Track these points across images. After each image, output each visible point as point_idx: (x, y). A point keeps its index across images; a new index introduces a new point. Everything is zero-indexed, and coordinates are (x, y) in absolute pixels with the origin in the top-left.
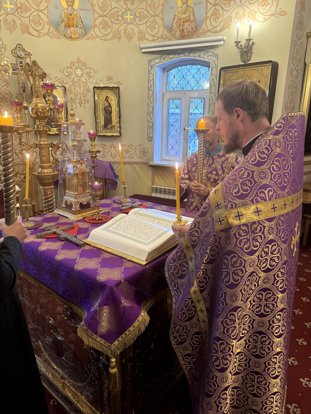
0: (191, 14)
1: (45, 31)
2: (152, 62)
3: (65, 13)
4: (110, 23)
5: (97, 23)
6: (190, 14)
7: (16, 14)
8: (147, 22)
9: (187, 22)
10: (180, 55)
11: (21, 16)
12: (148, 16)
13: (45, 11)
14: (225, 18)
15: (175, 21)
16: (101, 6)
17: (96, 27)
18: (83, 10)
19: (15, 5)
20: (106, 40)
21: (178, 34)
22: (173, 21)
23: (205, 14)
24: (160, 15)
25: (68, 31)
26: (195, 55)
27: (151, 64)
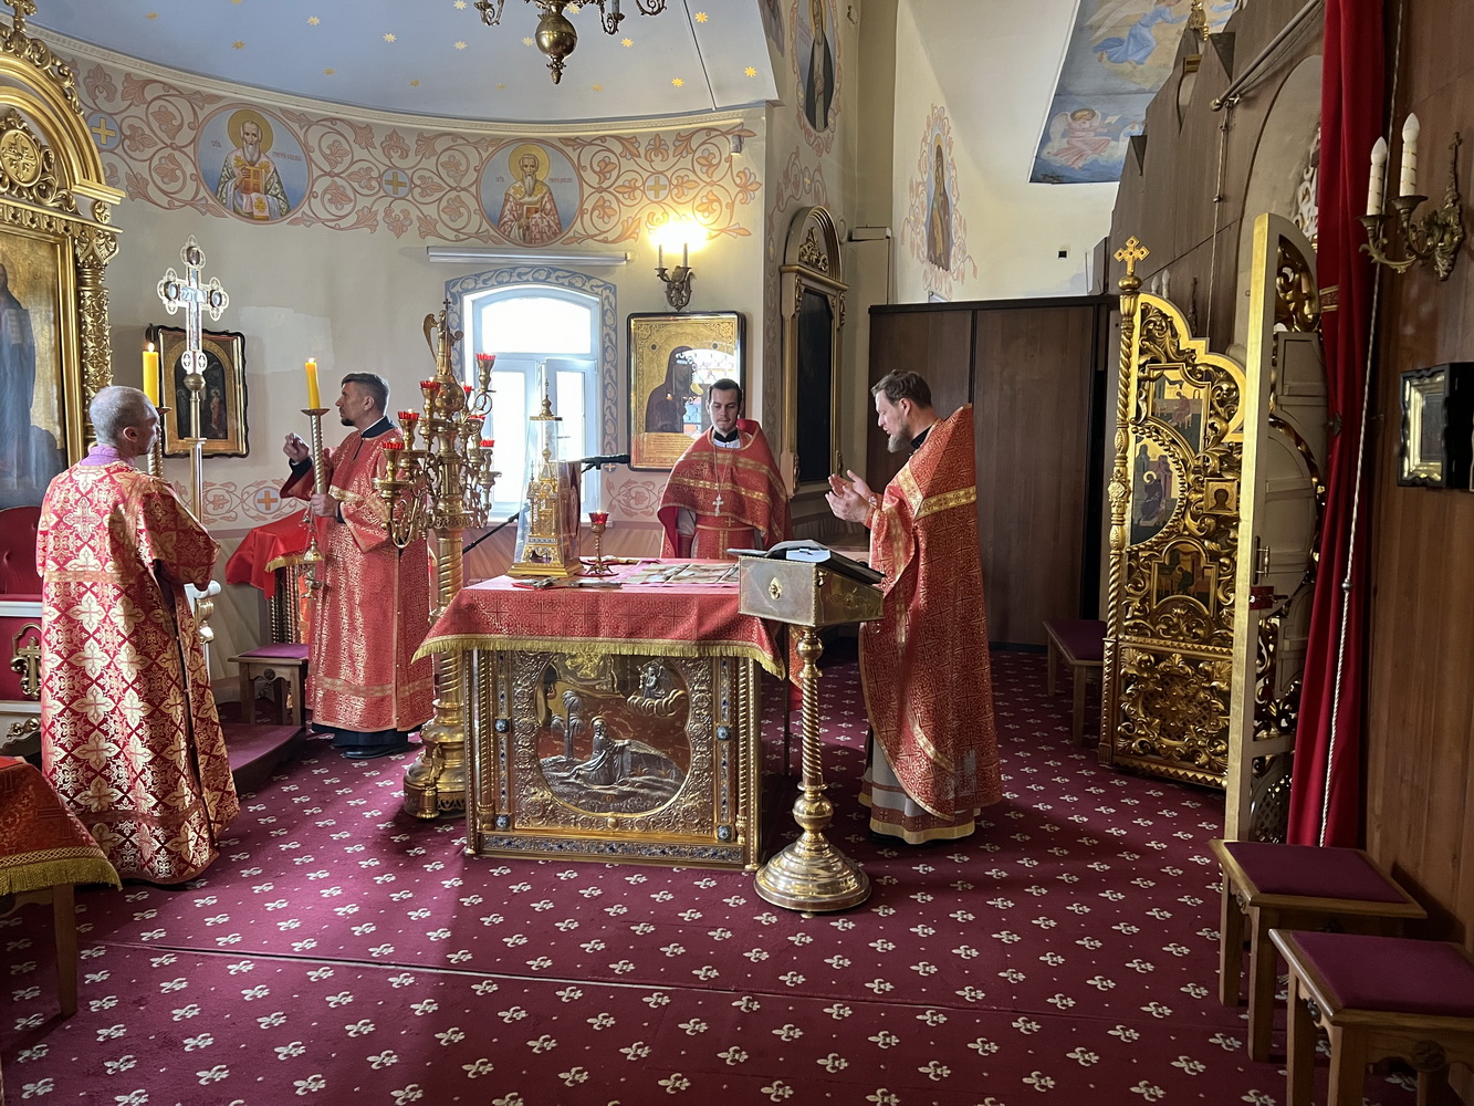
0: (546, 199)
1: (188, 194)
2: (454, 286)
3: (237, 159)
4: (350, 193)
5: (319, 188)
6: (543, 198)
7: (119, 150)
8: (441, 199)
9: (536, 212)
11: (131, 157)
12: (442, 188)
13: (189, 150)
14: (624, 218)
15: (508, 207)
16: (328, 152)
17: (316, 198)
18: (283, 155)
19: (118, 131)
20: (342, 229)
21: (516, 232)
22: (504, 206)
23: (578, 203)
24: (473, 189)
25: (245, 201)
27: (453, 291)
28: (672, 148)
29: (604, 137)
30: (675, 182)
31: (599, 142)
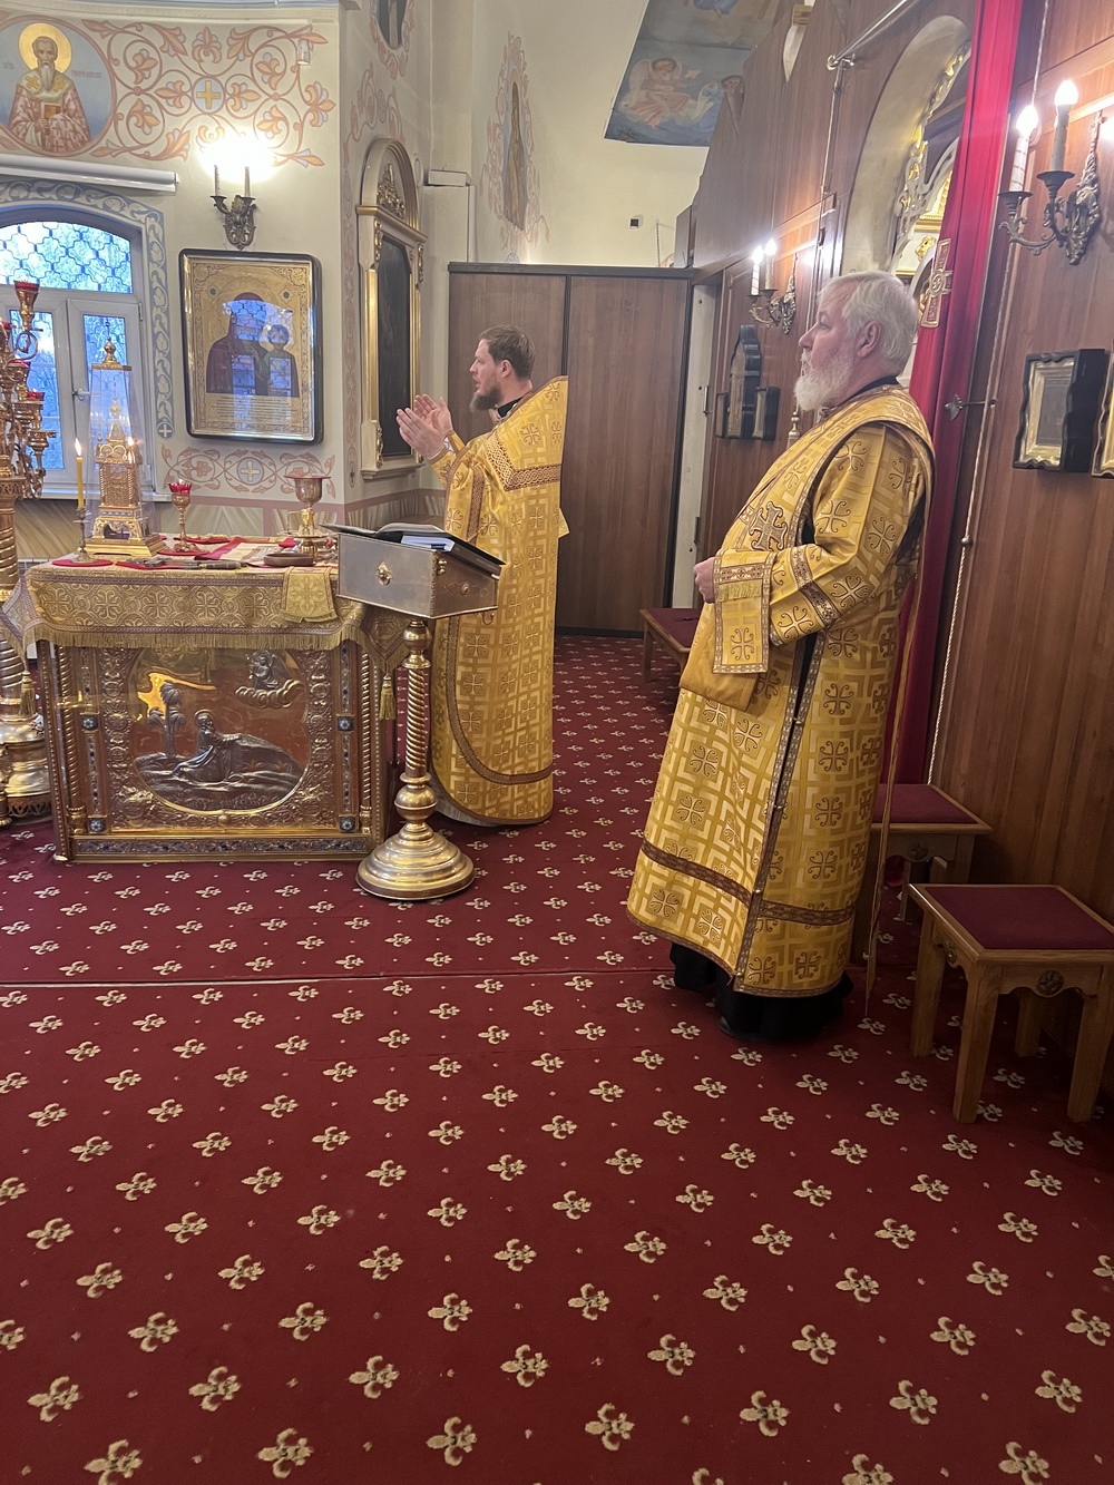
6: (65, 94)
9: (58, 112)
10: (47, 195)
14: (169, 129)
21: (32, 136)
23: (110, 107)
26: (93, 202)
28: (225, 48)
29: (140, 23)
30: (230, 91)
31: (132, 30)
